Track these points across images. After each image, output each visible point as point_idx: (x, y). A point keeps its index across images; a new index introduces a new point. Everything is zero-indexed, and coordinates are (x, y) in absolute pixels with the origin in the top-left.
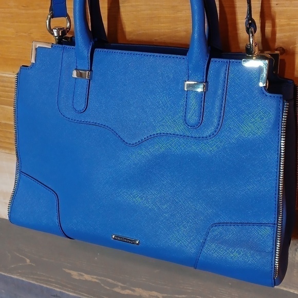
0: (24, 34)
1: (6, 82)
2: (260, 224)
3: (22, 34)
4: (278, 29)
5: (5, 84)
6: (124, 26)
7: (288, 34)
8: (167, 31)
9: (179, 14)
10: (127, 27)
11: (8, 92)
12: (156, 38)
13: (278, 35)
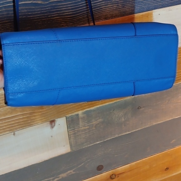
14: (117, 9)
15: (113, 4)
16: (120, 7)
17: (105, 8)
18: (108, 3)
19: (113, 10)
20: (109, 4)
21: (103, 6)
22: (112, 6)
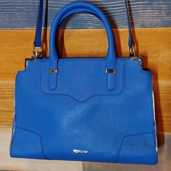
0: (10, 59)
2: (147, 133)
3: (9, 59)
4: (139, 47)
6: (66, 51)
7: (144, 49)
9: (94, 44)
10: (67, 51)
12: (82, 56)
13: (140, 50)
14: (160, 17)
15: (153, 10)
16: (164, 14)
17: (143, 12)
18: (148, 7)
19: (153, 17)
20: (149, 9)
21: (140, 10)
22: (152, 12)
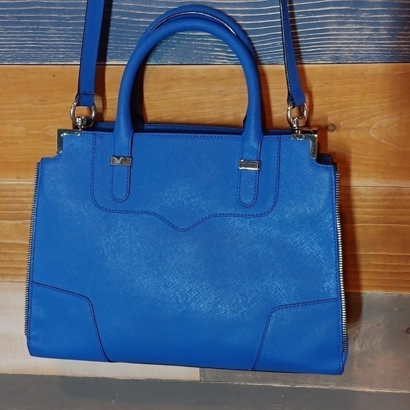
1: (6, 191)
2: (323, 301)
5: (5, 194)
8: (213, 116)
11: (7, 203)
14: (374, 39)
15: (360, 24)
16: (383, 35)
18: (348, 18)
19: (360, 39)
20: (350, 23)
22: (357, 30)
